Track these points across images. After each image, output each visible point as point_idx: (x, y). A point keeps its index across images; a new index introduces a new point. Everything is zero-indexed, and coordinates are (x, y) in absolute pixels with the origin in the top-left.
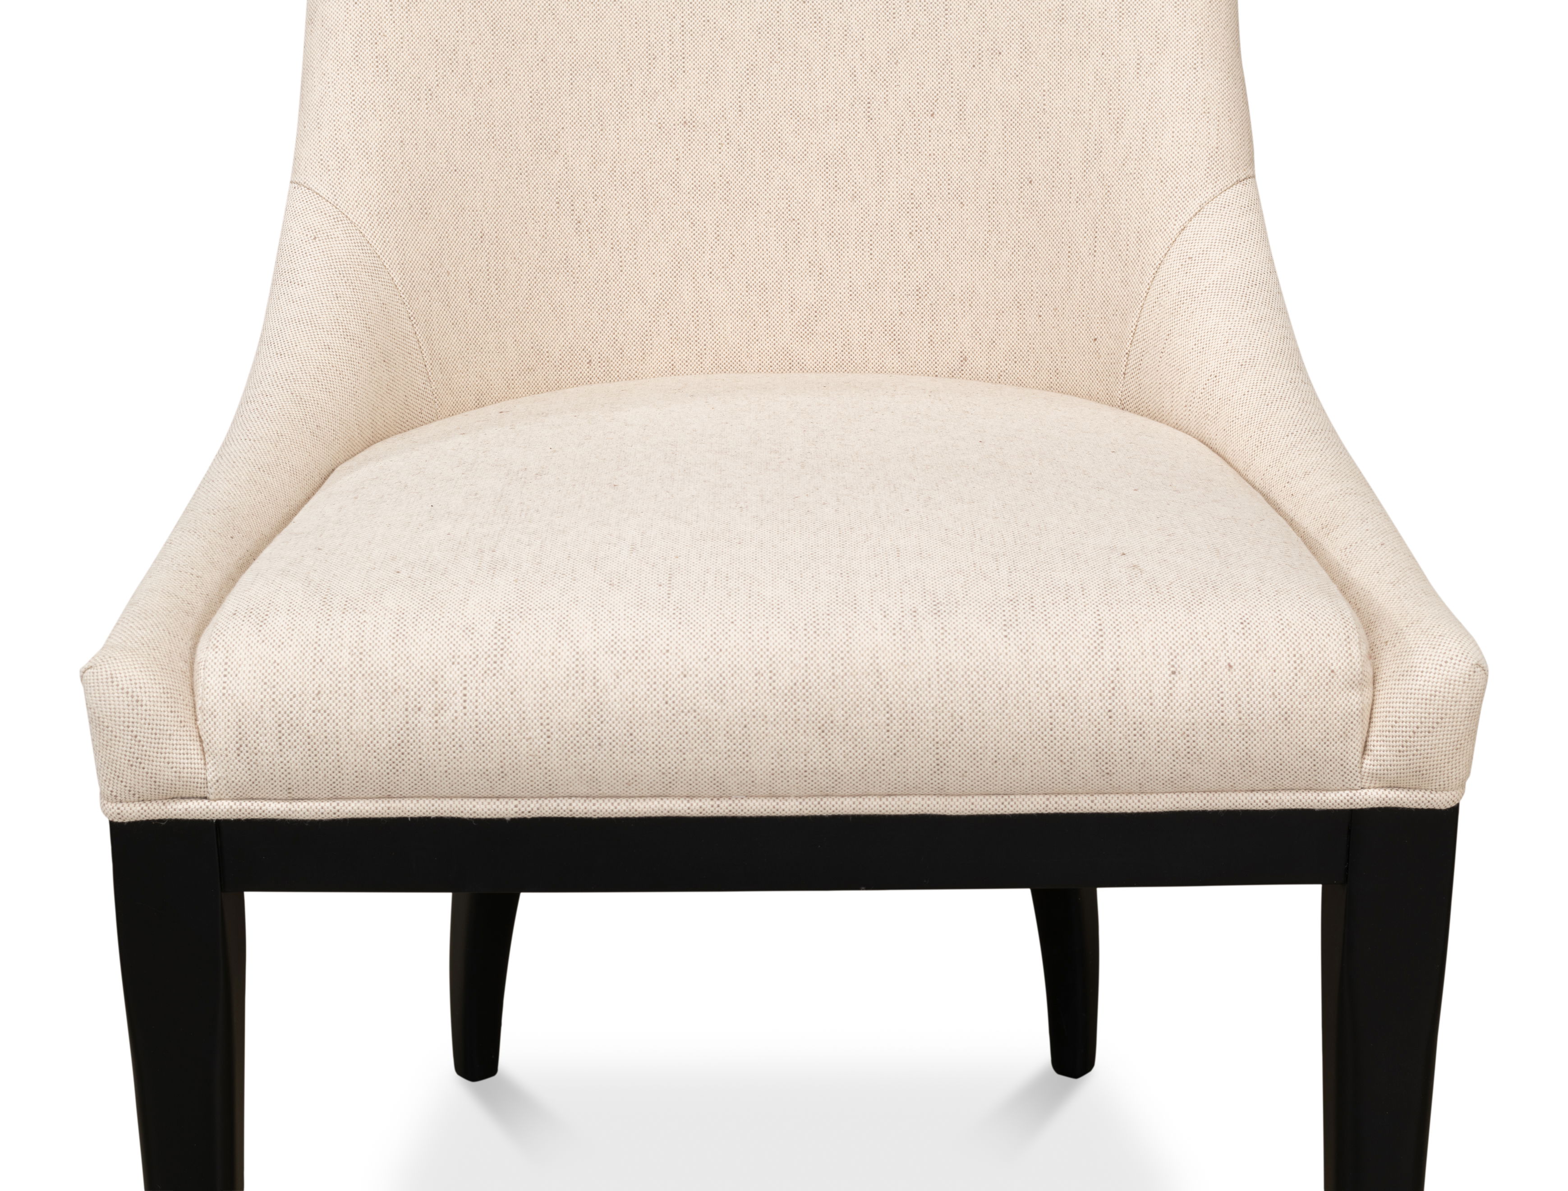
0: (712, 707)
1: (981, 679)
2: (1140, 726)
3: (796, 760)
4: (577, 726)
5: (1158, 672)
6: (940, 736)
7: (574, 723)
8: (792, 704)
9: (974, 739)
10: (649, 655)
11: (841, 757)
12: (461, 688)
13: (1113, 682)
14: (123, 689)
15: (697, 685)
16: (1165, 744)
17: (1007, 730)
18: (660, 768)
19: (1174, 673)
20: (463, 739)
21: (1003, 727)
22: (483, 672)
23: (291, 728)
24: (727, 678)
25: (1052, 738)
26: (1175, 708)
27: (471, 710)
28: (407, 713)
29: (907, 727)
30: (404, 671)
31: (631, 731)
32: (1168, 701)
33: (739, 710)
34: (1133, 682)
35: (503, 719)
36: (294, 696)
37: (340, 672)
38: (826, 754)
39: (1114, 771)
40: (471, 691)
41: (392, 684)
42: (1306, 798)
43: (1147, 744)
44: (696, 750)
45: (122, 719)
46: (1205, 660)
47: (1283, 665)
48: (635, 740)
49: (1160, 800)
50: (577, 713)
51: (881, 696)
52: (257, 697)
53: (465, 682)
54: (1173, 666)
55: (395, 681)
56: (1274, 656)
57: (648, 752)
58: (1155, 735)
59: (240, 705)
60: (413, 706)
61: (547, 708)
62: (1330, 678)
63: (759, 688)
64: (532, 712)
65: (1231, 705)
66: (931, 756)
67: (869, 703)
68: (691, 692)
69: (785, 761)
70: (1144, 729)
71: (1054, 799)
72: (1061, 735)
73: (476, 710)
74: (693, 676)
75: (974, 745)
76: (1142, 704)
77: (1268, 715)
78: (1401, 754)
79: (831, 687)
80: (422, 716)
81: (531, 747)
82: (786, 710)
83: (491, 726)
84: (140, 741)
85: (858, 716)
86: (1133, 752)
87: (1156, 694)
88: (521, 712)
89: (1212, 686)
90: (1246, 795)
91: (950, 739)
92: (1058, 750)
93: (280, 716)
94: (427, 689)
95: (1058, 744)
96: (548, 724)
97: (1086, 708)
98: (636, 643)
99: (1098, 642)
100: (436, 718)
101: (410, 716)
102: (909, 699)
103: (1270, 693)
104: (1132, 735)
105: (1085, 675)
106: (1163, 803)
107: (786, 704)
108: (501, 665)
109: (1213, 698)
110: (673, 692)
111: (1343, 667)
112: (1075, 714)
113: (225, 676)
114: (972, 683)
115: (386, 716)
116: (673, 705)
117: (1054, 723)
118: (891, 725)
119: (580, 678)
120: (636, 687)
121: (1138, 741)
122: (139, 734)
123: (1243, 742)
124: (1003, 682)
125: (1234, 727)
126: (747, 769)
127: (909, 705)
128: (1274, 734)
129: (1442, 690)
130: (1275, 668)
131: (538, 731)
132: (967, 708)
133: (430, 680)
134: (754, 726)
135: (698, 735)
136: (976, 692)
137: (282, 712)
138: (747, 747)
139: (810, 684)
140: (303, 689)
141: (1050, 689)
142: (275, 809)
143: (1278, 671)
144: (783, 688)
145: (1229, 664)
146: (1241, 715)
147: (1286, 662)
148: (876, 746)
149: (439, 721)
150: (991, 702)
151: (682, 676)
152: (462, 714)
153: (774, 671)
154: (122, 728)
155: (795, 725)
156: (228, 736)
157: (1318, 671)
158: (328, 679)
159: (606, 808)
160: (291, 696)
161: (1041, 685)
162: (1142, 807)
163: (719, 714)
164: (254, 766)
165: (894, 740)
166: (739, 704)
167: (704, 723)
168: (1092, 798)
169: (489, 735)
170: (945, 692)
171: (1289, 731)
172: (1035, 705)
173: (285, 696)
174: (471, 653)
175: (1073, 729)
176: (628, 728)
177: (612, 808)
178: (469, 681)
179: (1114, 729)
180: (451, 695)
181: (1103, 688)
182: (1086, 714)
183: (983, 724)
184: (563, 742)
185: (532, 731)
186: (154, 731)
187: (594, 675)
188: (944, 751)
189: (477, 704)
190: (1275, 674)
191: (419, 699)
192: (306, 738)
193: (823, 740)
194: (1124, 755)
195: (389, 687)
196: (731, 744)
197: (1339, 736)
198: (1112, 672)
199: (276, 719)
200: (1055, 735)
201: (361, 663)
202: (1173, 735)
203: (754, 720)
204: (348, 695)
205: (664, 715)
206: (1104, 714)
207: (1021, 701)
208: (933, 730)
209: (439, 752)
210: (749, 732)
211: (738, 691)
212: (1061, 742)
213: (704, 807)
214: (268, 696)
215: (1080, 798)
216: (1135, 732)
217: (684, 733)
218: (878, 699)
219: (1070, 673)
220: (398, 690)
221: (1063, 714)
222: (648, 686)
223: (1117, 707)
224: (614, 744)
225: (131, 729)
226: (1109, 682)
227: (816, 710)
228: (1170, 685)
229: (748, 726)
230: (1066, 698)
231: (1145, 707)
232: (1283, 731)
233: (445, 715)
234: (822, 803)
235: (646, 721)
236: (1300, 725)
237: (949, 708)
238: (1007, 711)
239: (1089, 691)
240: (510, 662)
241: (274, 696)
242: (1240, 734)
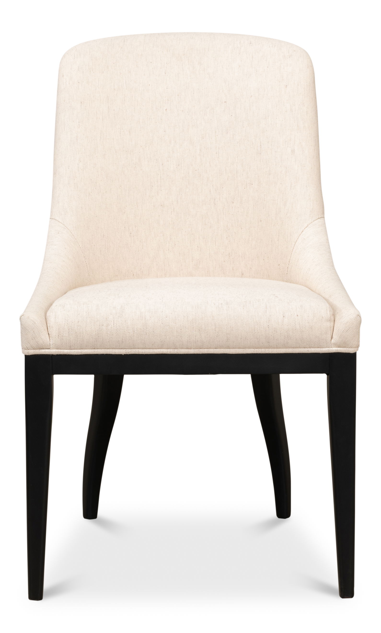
0: (173, 325)
1: (238, 318)
2: (276, 329)
3: (193, 338)
4: (141, 329)
5: (280, 317)
6: (228, 332)
7: (140, 328)
8: (192, 324)
9: (236, 333)
10: (158, 312)
11: (204, 337)
12: (113, 320)
13: (269, 319)
14: (31, 320)
15: (169, 319)
16: (282, 334)
17: (244, 330)
18: (160, 340)
19: (284, 317)
20: (113, 333)
21: (243, 330)
22: (118, 317)
23: (72, 330)
24: (177, 318)
25: (255, 333)
26: (284, 325)
27: (115, 325)
28: (100, 326)
29: (220, 330)
30: (99, 316)
31: (154, 330)
32: (282, 323)
33: (179, 325)
34: (274, 319)
35: (123, 328)
36: (73, 322)
37: (83, 317)
38: (200, 337)
39: (270, 341)
40: (115, 321)
41: (96, 319)
42: (318, 350)
43: (278, 334)
44: (169, 336)
45: (31, 327)
46: (291, 314)
47: (310, 315)
48: (155, 333)
49: (282, 350)
50: (141, 326)
51: (213, 322)
52: (63, 323)
53: (114, 319)
54: (284, 315)
55: (97, 319)
56: (308, 313)
57: (157, 336)
58: (279, 332)
59: (59, 325)
60: (101, 324)
61: (134, 325)
62: (322, 318)
63: (184, 320)
64: (130, 326)
65: (298, 325)
66: (225, 337)
67: (211, 324)
68: (168, 321)
69: (190, 338)
70: (277, 330)
71: (256, 350)
72: (257, 332)
73: (117, 325)
74: (169, 317)
75: (236, 334)
76: (276, 324)
77: (307, 327)
78: (340, 338)
79: (201, 320)
80: (103, 327)
81: (129, 334)
82: (191, 325)
83: (120, 329)
84: (35, 333)
85: (208, 327)
86: (274, 336)
87: (280, 322)
88: (127, 326)
89: (293, 320)
90: (303, 349)
91: (230, 333)
92: (256, 336)
93: (69, 327)
94: (105, 321)
95: (256, 334)
96: (134, 329)
97: (263, 325)
98: (155, 310)
99: (266, 310)
100: (107, 327)
101: (101, 327)
102: (220, 323)
103: (307, 322)
104: (274, 332)
105: (262, 317)
106: (283, 351)
107: (191, 324)
108: (123, 315)
109: (293, 323)
110: (164, 321)
111: (325, 316)
112: (260, 326)
113: (55, 318)
114: (235, 319)
115: (95, 327)
116: (164, 324)
117: (255, 329)
118: (216, 329)
119: (141, 318)
120: (155, 320)
121: (275, 333)
122: (35, 331)
123: (301, 334)
124: (243, 319)
125: (299, 330)
126: (181, 341)
127: (220, 324)
128: (309, 332)
129: (349, 321)
130: (308, 316)
131: (131, 330)
132: (234, 325)
133: (105, 318)
134: (183, 329)
135: (170, 332)
136: (236, 321)
137: (70, 326)
138: (181, 335)
139: (196, 319)
140: (75, 321)
141: (254, 320)
142: (67, 351)
143: (309, 317)
144: (190, 320)
145: (297, 315)
146: (300, 327)
147: (311, 315)
148: (212, 334)
149: (108, 328)
150: (240, 323)
151: (166, 317)
152: (113, 326)
153: (188, 316)
154: (31, 329)
155: (193, 329)
156: (56, 332)
157: (319, 317)
158: (81, 318)
159: (147, 351)
160: (72, 322)
161: (252, 320)
162: (277, 352)
163: (175, 326)
164: (62, 340)
165: (217, 333)
166: (179, 324)
167: (171, 329)
168: (265, 349)
169: (120, 332)
170: (229, 321)
171: (312, 331)
172: (250, 324)
173: (70, 322)
174: (115, 312)
175: (260, 330)
176: (153, 330)
177: (149, 351)
178: (115, 319)
179: (270, 330)
180: (110, 322)
181: (267, 320)
182: (263, 326)
183: (238, 329)
184: (137, 333)
185: (130, 330)
186: (38, 331)
187: (145, 317)
188: (229, 336)
189: (117, 324)
190: (308, 317)
191: (103, 323)
192: (75, 332)
193: (200, 333)
194: (272, 337)
195: (96, 320)
196: (178, 334)
197: (325, 333)
198: (269, 317)
199: (68, 328)
200: (255, 332)
201: (89, 315)
202: (284, 332)
203: (183, 328)
204: (86, 322)
205: (162, 326)
206: (267, 326)
207: (247, 323)
208: (226, 330)
209: (107, 336)
210: (182, 331)
211: (179, 321)
212: (257, 333)
213: (171, 351)
214: (66, 323)
215: (262, 349)
216: (275, 331)
217: (166, 331)
218: (213, 323)
219: (259, 317)
220: (98, 321)
221: (257, 326)
222: (158, 320)
223: (270, 325)
224: (149, 334)
225: (33, 330)
226: (268, 319)
227: (198, 325)
228: (283, 320)
229: (182, 329)
230: (258, 323)
231: (277, 325)
232: (311, 331)
233: (109, 326)
234: (199, 350)
235: (157, 328)
236: (315, 330)
237: (230, 325)
238: (244, 326)
239: (263, 321)
240: (125, 314)
241: (67, 322)
242: (300, 332)
